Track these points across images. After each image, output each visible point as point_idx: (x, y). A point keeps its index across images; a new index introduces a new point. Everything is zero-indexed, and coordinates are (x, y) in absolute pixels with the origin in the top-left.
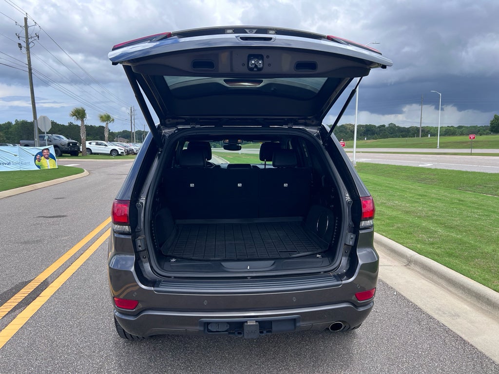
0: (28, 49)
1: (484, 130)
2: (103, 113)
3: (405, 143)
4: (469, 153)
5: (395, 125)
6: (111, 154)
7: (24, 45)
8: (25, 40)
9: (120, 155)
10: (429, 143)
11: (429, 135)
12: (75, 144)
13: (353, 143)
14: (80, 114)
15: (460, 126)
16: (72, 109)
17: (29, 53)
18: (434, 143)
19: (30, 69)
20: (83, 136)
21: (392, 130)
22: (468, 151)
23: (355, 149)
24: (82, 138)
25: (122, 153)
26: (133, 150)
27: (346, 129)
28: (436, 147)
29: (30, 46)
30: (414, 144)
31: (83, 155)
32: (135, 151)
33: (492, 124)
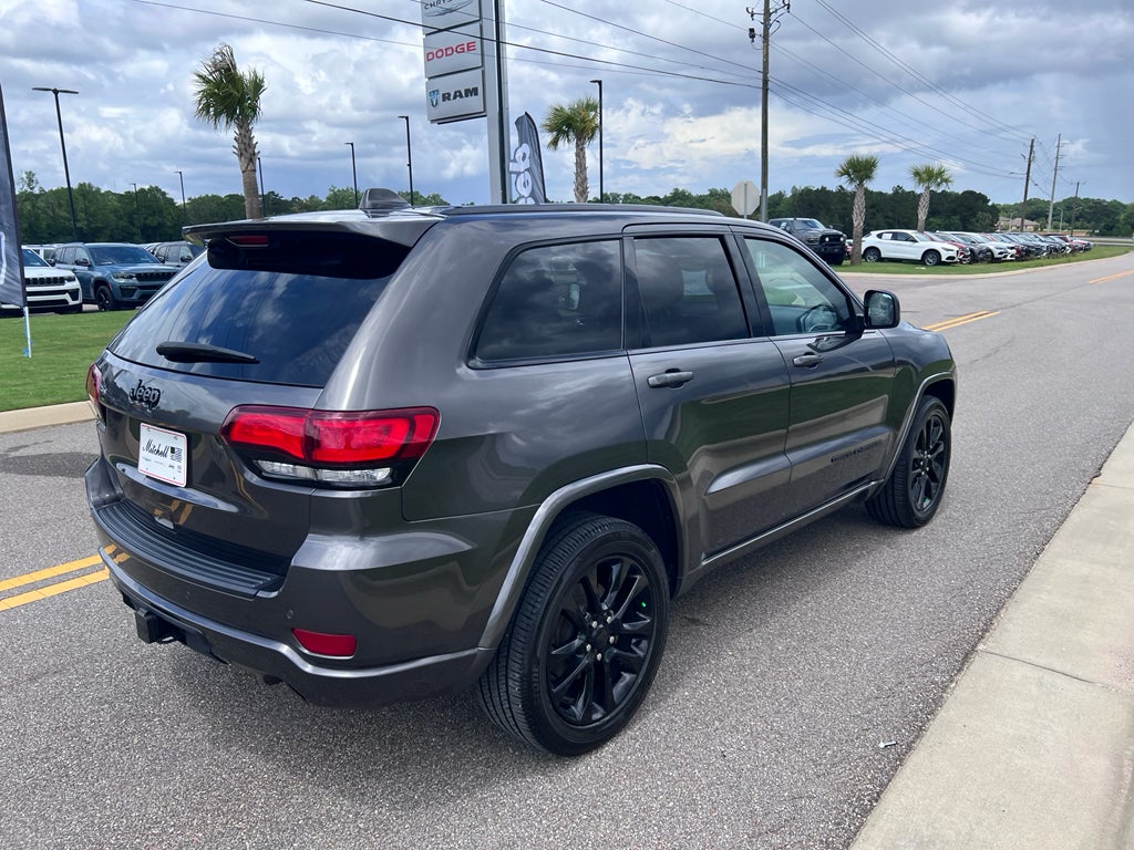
0: (766, 37)
2: (921, 164)
6: (922, 262)
7: (759, 30)
8: (761, 18)
9: (945, 264)
12: (835, 238)
14: (860, 169)
16: (843, 162)
17: (768, 45)
19: (765, 82)
20: (858, 221)
24: (855, 224)
25: (948, 258)
26: (989, 250)
29: (771, 31)
31: (852, 263)
32: (996, 252)
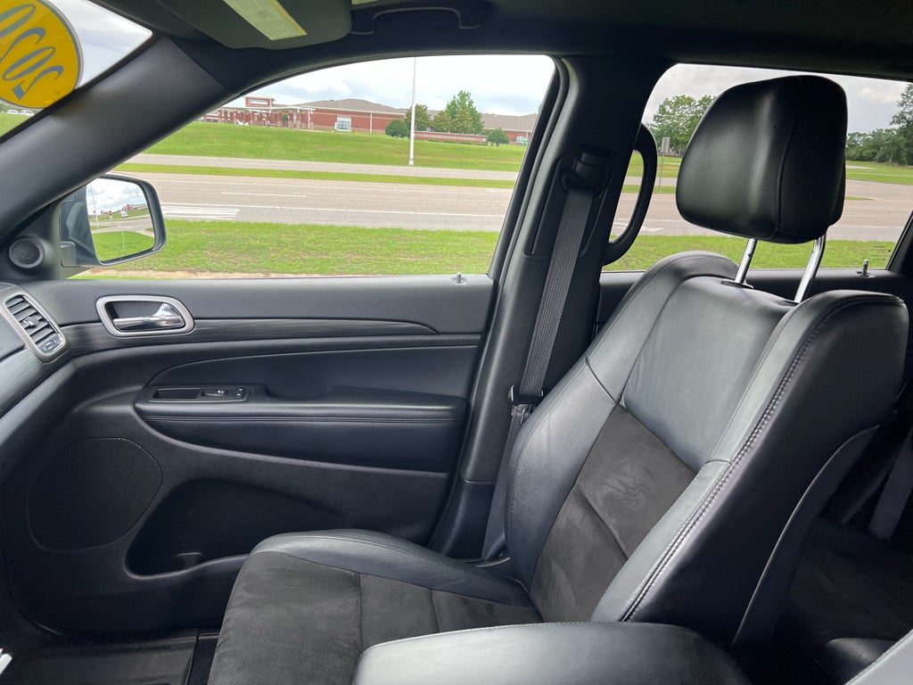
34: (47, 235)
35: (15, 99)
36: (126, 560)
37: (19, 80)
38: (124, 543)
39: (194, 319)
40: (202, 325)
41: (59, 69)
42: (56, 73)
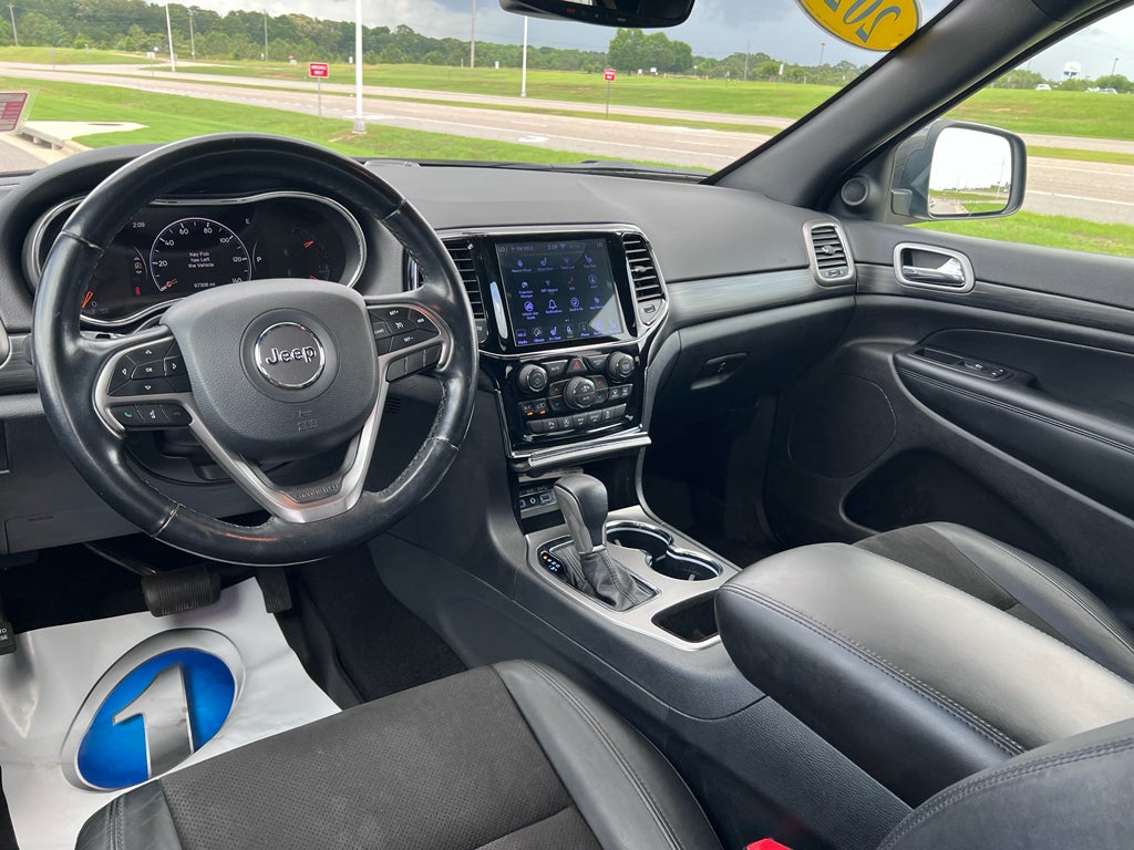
1: (591, 62)
3: (446, 78)
4: (602, 114)
5: (411, 31)
10: (501, 84)
11: (497, 63)
13: (354, 70)
15: (543, 48)
18: (512, 84)
21: (405, 44)
22: (600, 108)
23: (359, 88)
27: (294, 28)
28: (518, 94)
30: (466, 82)
33: (612, 48)
34: (877, 177)
35: (859, 41)
36: (844, 501)
37: (862, 22)
38: (847, 485)
39: (976, 280)
40: (980, 288)
41: (896, 10)
42: (893, 14)
